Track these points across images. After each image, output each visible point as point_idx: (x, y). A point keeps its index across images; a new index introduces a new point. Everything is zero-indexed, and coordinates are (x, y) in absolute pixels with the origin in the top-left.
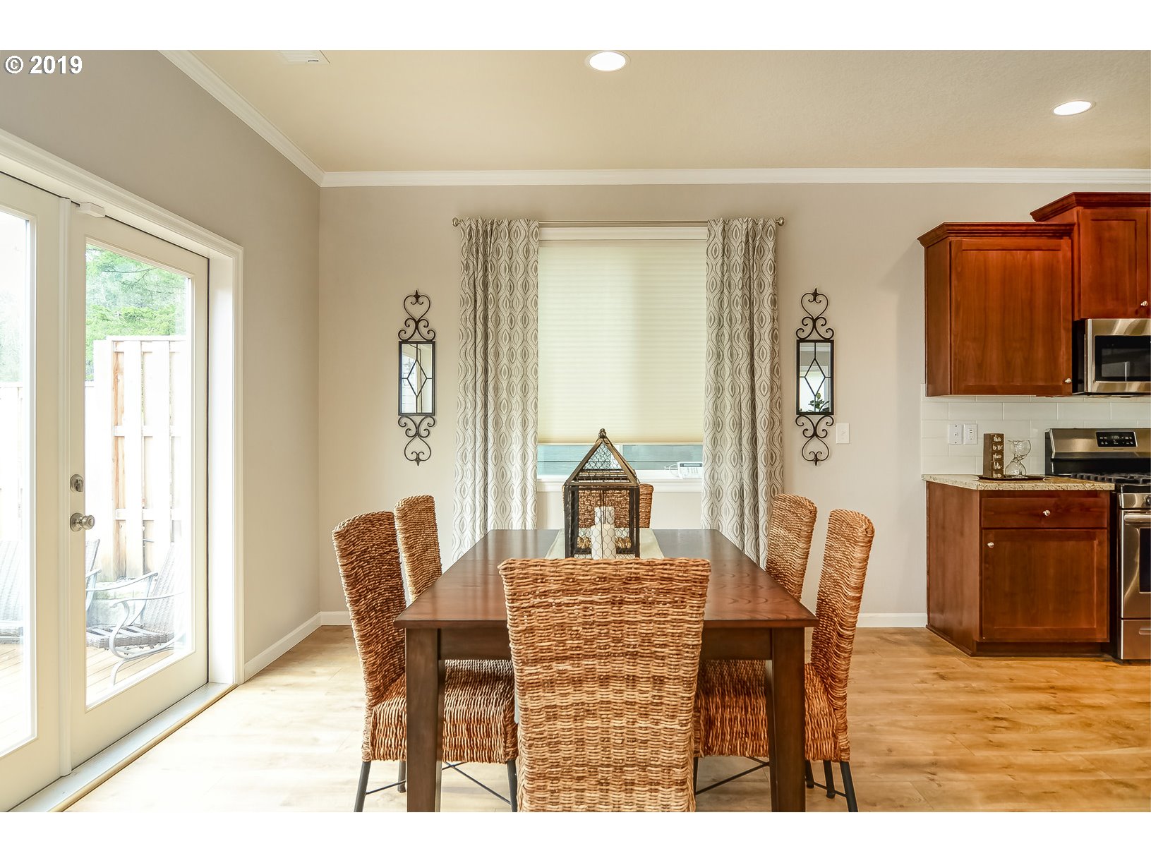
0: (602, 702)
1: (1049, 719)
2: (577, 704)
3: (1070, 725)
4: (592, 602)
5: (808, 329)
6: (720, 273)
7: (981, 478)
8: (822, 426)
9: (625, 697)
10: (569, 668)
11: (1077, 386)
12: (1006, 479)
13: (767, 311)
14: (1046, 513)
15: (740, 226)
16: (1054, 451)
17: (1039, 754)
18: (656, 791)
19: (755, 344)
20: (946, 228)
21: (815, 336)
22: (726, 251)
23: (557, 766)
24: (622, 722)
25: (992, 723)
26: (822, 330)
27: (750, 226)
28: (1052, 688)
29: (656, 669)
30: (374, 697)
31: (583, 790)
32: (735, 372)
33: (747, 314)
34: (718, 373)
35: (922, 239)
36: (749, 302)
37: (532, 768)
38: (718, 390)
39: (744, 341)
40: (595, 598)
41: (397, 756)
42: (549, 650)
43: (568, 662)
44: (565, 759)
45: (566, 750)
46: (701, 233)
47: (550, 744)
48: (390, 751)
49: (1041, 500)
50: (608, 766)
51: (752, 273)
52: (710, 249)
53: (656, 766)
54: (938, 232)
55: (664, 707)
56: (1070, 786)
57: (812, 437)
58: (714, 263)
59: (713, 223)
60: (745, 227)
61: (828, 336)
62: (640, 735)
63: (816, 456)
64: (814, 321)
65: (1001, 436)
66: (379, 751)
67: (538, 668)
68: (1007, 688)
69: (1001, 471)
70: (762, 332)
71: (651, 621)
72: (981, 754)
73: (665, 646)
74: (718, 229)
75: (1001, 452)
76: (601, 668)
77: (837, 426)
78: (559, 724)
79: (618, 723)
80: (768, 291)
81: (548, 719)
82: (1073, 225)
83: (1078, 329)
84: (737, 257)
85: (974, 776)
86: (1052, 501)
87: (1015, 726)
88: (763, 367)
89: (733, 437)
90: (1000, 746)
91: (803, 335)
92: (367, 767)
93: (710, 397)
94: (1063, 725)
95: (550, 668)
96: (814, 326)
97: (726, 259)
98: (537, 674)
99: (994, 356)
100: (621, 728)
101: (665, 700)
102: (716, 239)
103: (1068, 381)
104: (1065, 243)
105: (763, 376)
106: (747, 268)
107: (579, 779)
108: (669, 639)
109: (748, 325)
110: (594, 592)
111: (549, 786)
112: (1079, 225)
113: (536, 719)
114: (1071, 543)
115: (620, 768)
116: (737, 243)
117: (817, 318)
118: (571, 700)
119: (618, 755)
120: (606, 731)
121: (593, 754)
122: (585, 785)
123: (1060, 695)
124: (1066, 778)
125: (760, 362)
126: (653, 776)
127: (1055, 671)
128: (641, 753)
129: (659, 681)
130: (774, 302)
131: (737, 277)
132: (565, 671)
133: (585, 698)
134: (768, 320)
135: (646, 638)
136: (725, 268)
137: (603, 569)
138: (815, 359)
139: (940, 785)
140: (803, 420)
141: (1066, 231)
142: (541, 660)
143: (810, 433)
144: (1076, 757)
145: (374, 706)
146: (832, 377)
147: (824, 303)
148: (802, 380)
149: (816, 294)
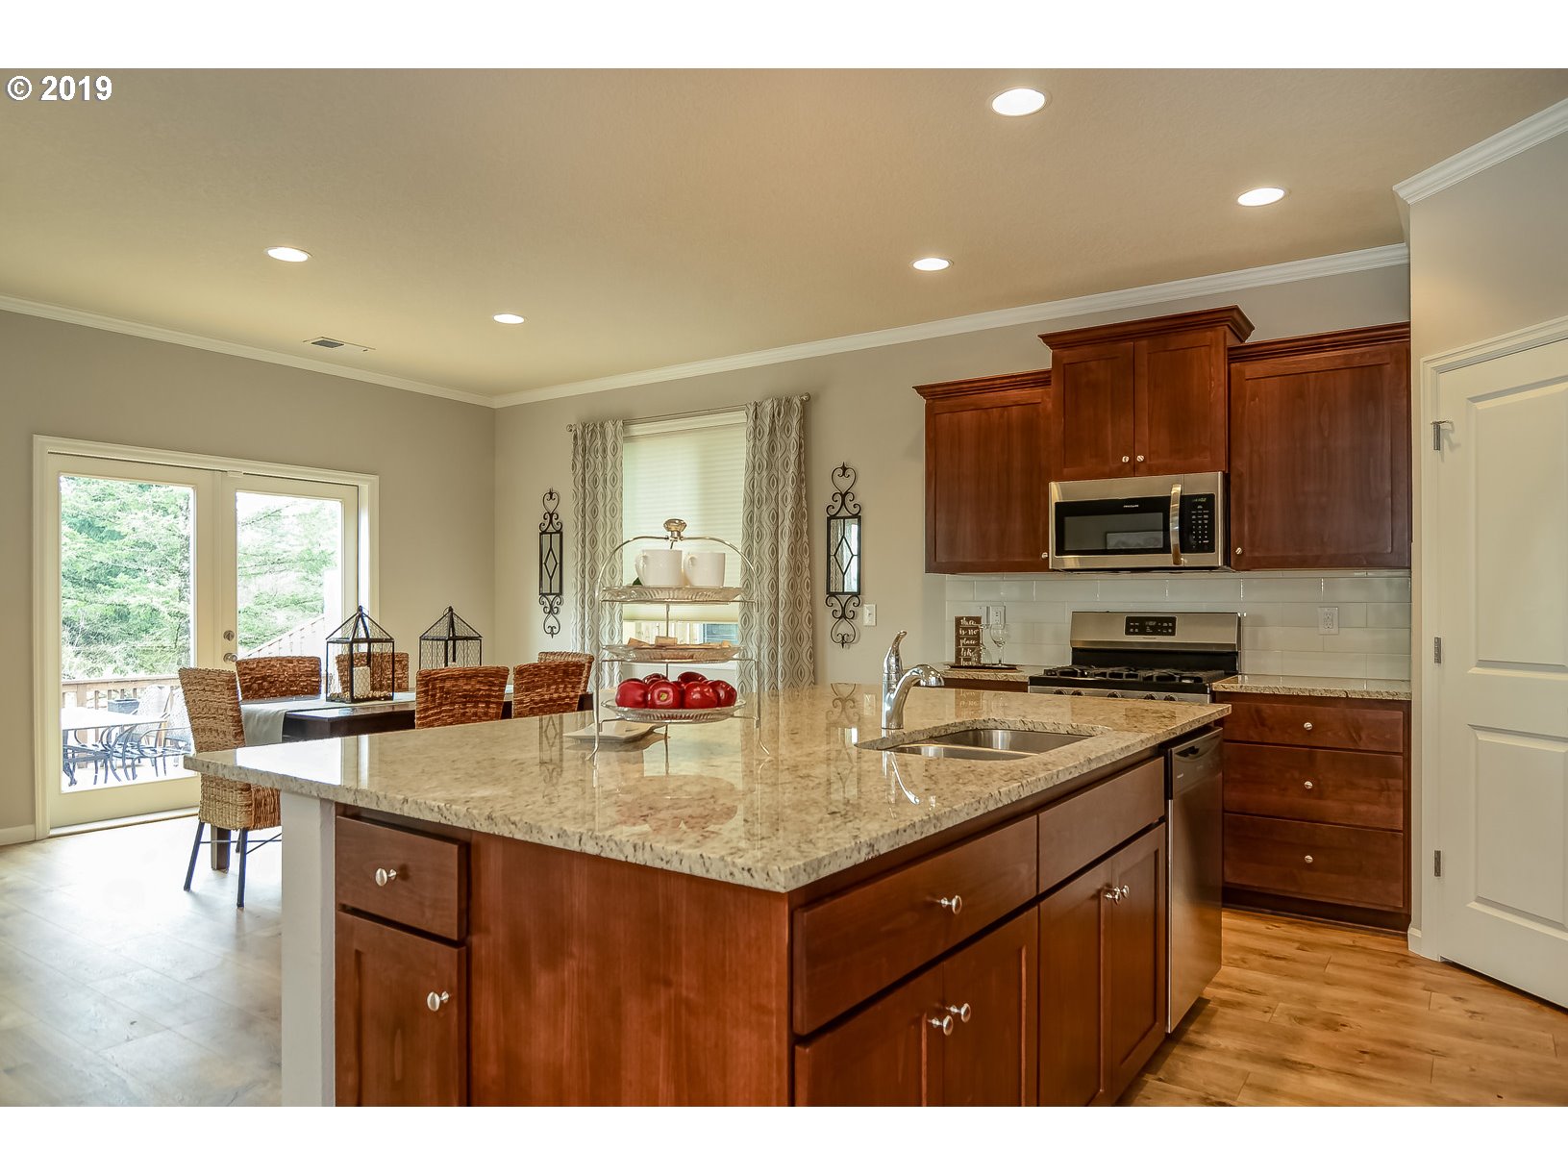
5: (838, 505)
8: (850, 606)
21: (843, 513)
26: (851, 506)
52: (747, 432)
57: (841, 618)
60: (770, 407)
61: (856, 511)
63: (843, 638)
64: (844, 496)
65: (975, 619)
69: (974, 658)
74: (751, 411)
75: (974, 638)
77: (864, 606)
88: (784, 546)
91: (833, 512)
96: (844, 503)
103: (1046, 554)
105: (783, 556)
117: (846, 493)
138: (843, 537)
140: (832, 600)
143: (839, 614)
146: (859, 555)
147: (852, 478)
148: (832, 558)
149: (844, 469)
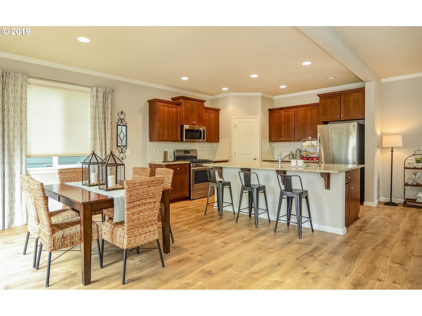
0: (144, 209)
1: (185, 212)
2: (139, 211)
3: (189, 212)
4: (145, 187)
5: (120, 122)
6: (95, 103)
7: (163, 162)
8: (124, 149)
9: (148, 207)
10: (138, 203)
11: (182, 140)
12: (168, 162)
13: (109, 116)
14: (178, 169)
15: (101, 90)
16: (176, 155)
17: (187, 218)
18: (153, 226)
19: (106, 126)
20: (156, 100)
21: (122, 124)
22: (97, 97)
23: (134, 226)
24: (147, 213)
25: (176, 215)
26: (124, 123)
27: (105, 90)
28: (182, 207)
29: (154, 200)
30: (53, 232)
31: (139, 230)
32: (101, 134)
33: (104, 117)
34: (95, 133)
35: (149, 101)
36: (104, 113)
37: (128, 228)
38: (95, 139)
39: (103, 125)
40: (145, 186)
41: (62, 247)
42: (135, 199)
43: (138, 201)
44: (136, 224)
45: (136, 222)
46: (89, 90)
47: (133, 221)
48: (59, 247)
49: (177, 166)
50: (144, 223)
51: (105, 104)
52: (92, 95)
53: (153, 221)
54: (154, 100)
55: (155, 208)
56: (195, 221)
57: (121, 153)
58: (93, 100)
59: (93, 87)
60: (103, 90)
61: (125, 124)
62: (150, 215)
63: (122, 158)
64: (122, 120)
65: (167, 152)
66: (56, 247)
67: (132, 204)
68: (174, 209)
69: (167, 160)
70: (108, 122)
71: (155, 190)
72: (178, 220)
73: (156, 195)
74: (95, 89)
75: (167, 155)
76: (144, 201)
77: (128, 149)
78: (135, 216)
79: (146, 213)
80: (110, 110)
81: (133, 215)
82: (181, 103)
83: (182, 127)
84: (100, 99)
85: (179, 224)
86: (179, 166)
87: (180, 214)
88: (109, 132)
89: (100, 153)
90: (180, 218)
91: (118, 124)
92: (51, 254)
93: (92, 141)
94: (188, 212)
95: (134, 203)
96: (122, 122)
97: (97, 99)
98: (131, 205)
99: (166, 132)
100: (147, 214)
101: (155, 206)
102: (94, 93)
103: (180, 139)
104: (179, 107)
105: (109, 135)
106: (104, 103)
107: (138, 227)
108: (157, 193)
109: (104, 120)
110: (146, 185)
111: (132, 231)
112: (182, 103)
113: (130, 216)
114: (183, 175)
115: (146, 223)
116: (101, 95)
117: (122, 119)
118: (138, 210)
119: (146, 220)
120: (144, 215)
121: (141, 221)
122: (139, 228)
123: (184, 208)
124: (194, 220)
125: (108, 131)
126: (152, 223)
127: (181, 204)
128: (150, 219)
129: (155, 202)
130: (111, 114)
131: (101, 105)
132: (137, 204)
133: (140, 209)
134: (110, 119)
135: (153, 194)
136: (97, 102)
137: (148, 179)
138: (122, 131)
139: (174, 227)
140: (119, 148)
141: (179, 104)
142: (133, 202)
143: (120, 152)
144: (194, 216)
145: (52, 235)
146: (126, 136)
147: (124, 115)
148: (118, 137)
149: (122, 112)
